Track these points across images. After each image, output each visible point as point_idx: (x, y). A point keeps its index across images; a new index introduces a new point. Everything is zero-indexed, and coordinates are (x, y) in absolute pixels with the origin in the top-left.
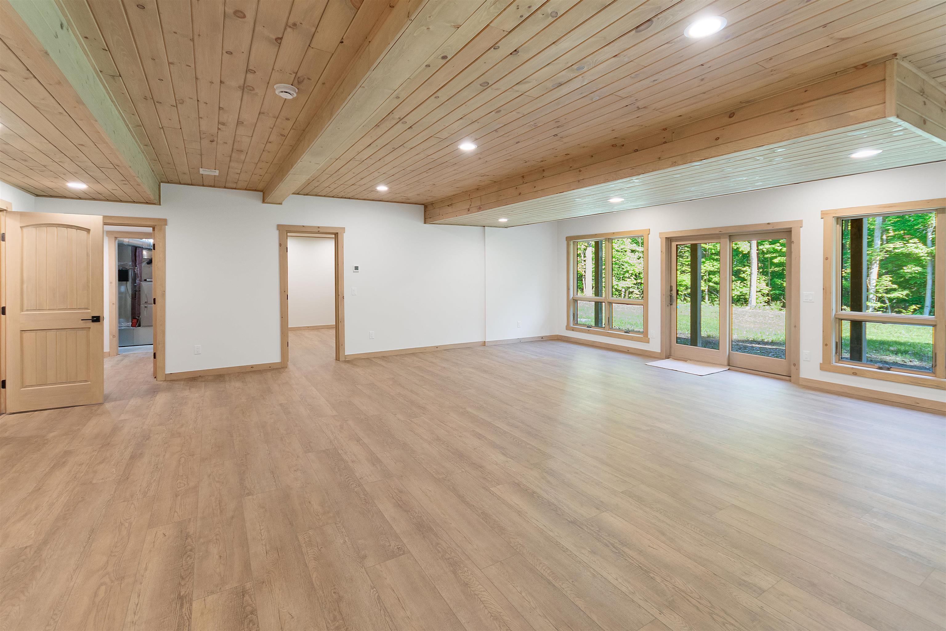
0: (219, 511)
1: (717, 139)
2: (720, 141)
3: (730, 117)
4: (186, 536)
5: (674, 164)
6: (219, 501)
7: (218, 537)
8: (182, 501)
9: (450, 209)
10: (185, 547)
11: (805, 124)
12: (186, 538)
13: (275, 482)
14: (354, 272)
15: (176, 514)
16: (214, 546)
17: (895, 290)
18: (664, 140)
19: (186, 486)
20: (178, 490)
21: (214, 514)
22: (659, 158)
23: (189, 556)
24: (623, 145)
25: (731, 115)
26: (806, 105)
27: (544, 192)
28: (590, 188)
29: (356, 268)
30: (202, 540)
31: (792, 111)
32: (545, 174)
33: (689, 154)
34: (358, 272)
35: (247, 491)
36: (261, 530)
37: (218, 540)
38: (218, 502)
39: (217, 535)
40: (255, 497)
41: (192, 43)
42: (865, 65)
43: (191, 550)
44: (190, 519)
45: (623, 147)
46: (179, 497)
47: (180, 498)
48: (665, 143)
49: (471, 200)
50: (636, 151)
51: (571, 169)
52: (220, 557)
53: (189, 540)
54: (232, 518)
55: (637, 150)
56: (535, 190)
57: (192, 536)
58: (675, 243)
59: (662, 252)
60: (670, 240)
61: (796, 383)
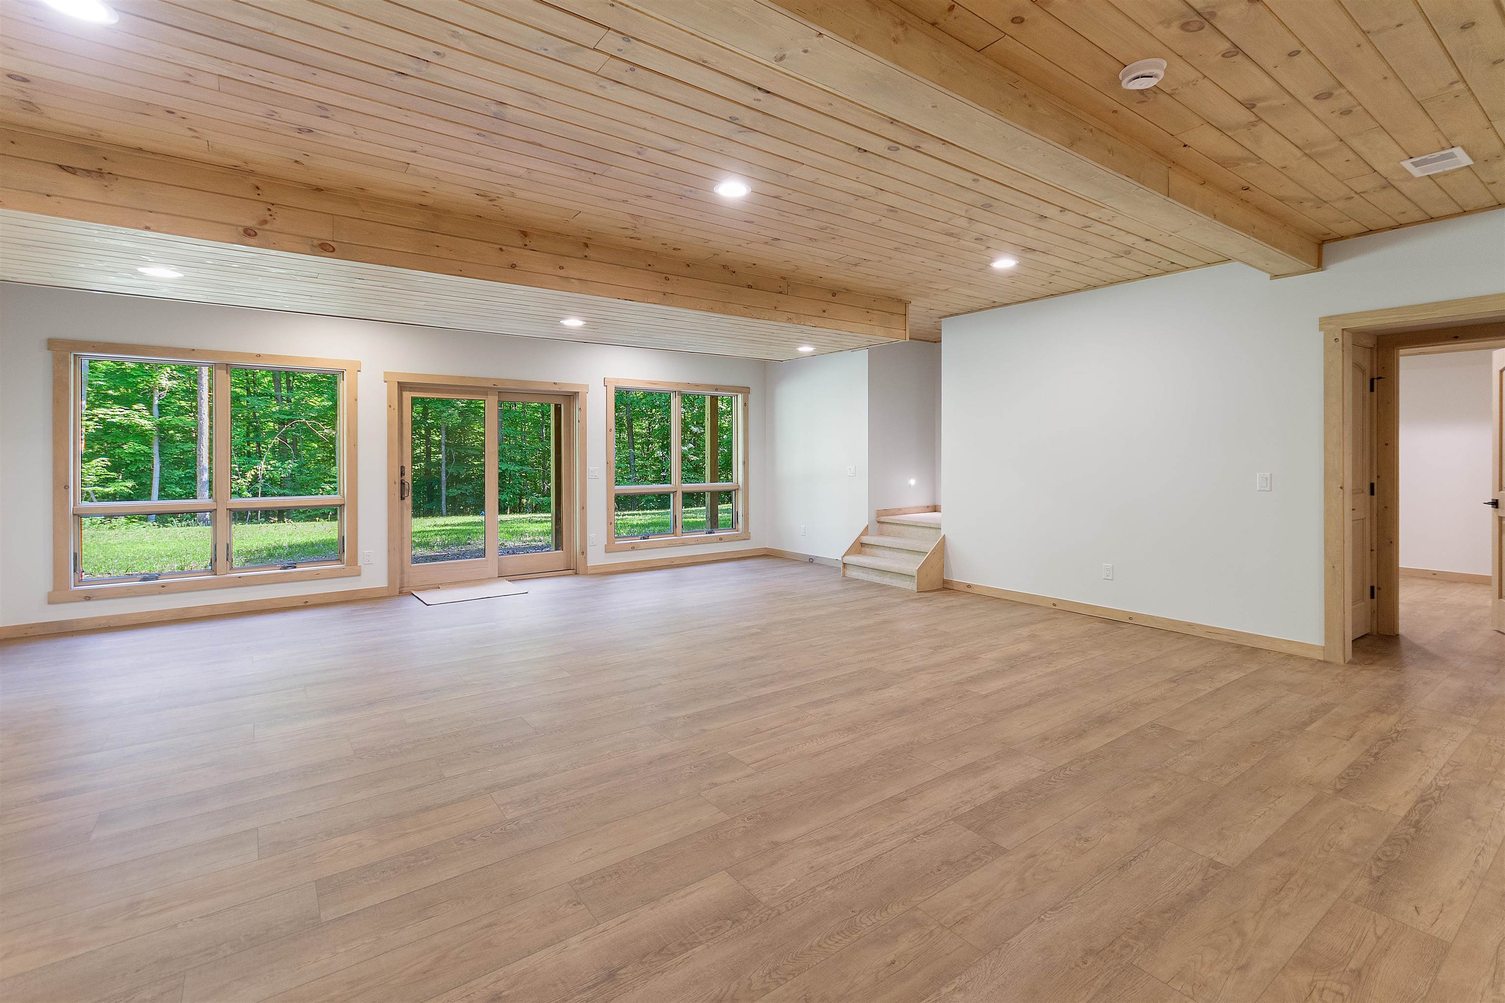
0: (1293, 879)
1: (824, 311)
2: (825, 314)
4: (1378, 881)
5: (790, 320)
6: (1277, 894)
7: (1327, 848)
8: (1352, 949)
9: (81, 187)
10: (1387, 869)
11: (874, 327)
12: (1379, 878)
13: (1148, 850)
15: (1380, 932)
16: (1341, 842)
17: (113, 480)
18: (779, 289)
19: (1320, 985)
20: (1345, 989)
21: (1306, 881)
22: (775, 307)
23: (1387, 856)
24: (734, 272)
25: (834, 295)
26: (875, 312)
27: (585, 286)
28: (673, 309)
30: (1355, 860)
31: (868, 312)
32: (588, 252)
33: (802, 315)
35: (1212, 872)
36: (1260, 817)
37: (1329, 845)
38: (1282, 893)
39: (1325, 851)
40: (1212, 855)
41: (1365, 29)
42: (902, 300)
43: (1379, 859)
44: (1356, 902)
45: (733, 274)
46: (1353, 965)
47: (1353, 961)
48: (779, 293)
49: (270, 206)
50: (750, 287)
51: (649, 268)
52: (1341, 828)
53: (1375, 873)
54: (1281, 854)
57: (1367, 876)
58: (408, 393)
59: (390, 406)
60: (402, 387)
61: (586, 574)
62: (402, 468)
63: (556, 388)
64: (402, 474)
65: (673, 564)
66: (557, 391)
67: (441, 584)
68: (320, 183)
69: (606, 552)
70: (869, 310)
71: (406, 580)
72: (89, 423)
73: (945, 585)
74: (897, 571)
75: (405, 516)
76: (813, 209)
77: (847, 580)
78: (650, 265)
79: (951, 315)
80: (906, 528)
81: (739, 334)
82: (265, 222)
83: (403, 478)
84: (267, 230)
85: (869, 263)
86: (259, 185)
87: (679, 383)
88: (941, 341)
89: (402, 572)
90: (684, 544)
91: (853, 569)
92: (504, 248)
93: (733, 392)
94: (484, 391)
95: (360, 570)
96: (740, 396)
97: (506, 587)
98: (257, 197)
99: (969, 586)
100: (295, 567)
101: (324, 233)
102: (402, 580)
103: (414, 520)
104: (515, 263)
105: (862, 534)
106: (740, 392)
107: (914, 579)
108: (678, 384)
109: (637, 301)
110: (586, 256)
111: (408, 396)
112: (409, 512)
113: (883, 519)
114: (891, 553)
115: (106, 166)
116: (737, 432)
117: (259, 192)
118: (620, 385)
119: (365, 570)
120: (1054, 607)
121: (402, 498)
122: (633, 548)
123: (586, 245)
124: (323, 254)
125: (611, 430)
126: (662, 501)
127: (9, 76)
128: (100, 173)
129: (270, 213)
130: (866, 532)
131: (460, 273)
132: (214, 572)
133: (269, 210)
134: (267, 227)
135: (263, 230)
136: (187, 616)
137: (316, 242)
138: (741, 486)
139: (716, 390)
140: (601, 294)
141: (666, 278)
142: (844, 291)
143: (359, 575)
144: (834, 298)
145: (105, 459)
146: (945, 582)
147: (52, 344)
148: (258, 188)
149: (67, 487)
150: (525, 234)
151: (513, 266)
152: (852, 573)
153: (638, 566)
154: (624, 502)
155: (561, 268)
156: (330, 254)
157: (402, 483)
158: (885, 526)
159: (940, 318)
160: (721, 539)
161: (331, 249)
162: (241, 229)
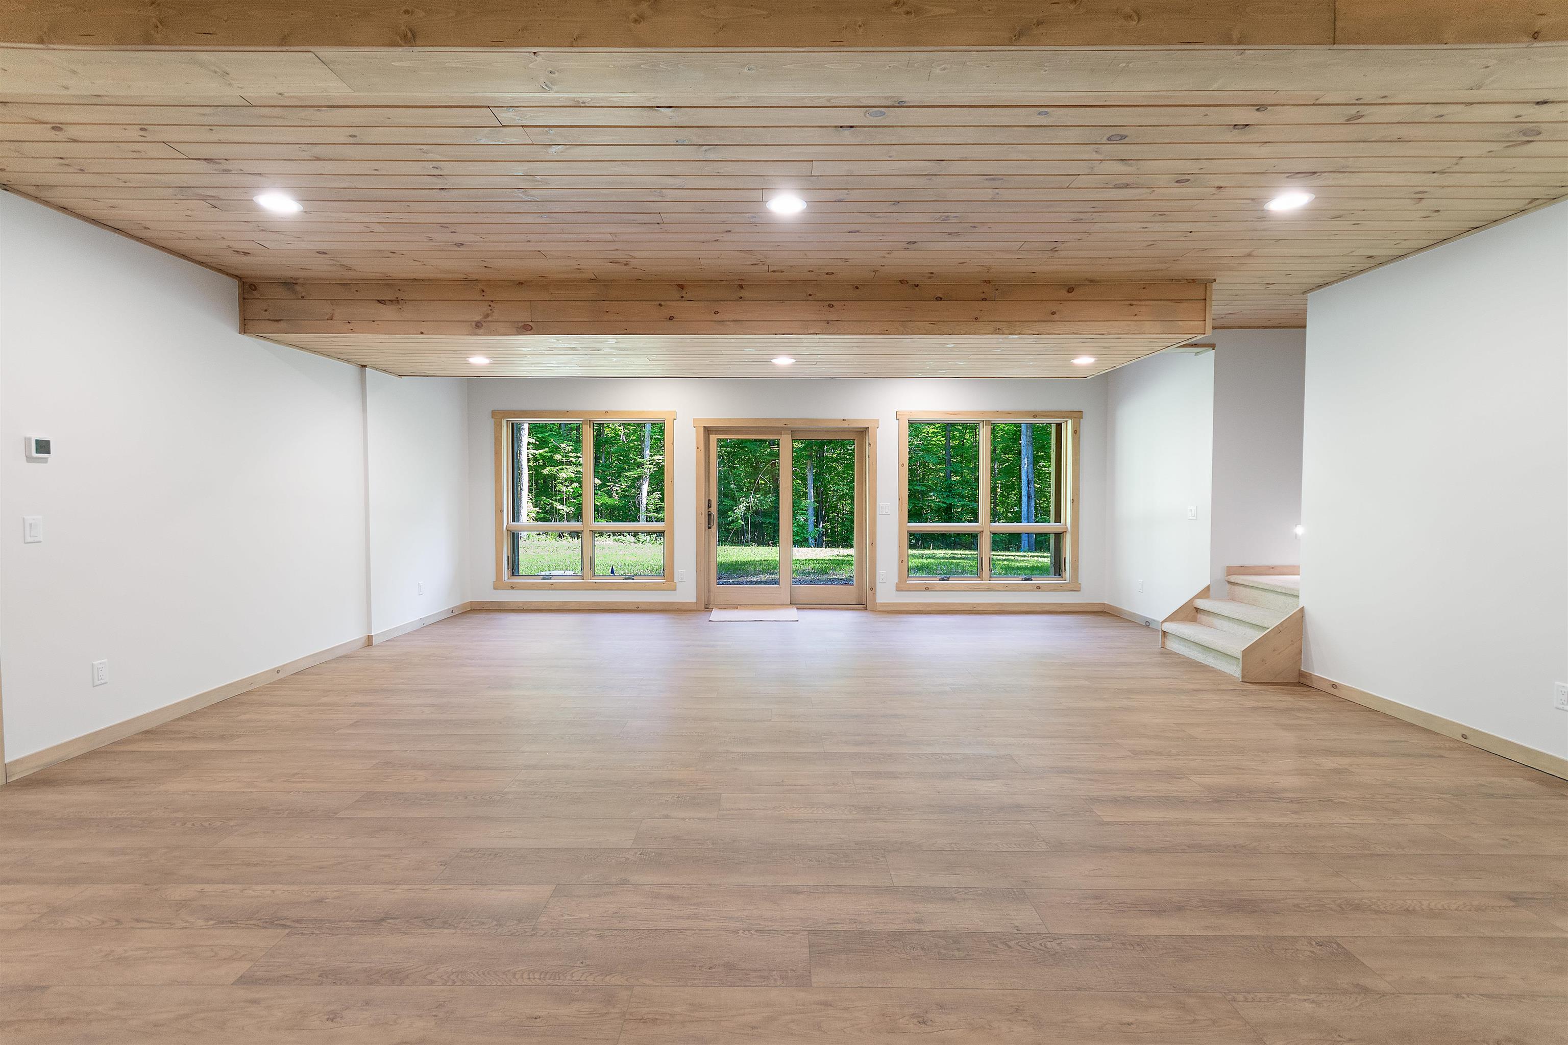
1: (1053, 313)
2: (1056, 317)
3: (1069, 292)
5: (997, 331)
9: (388, 312)
11: (1143, 322)
14: (30, 459)
18: (983, 296)
22: (976, 318)
24: (917, 286)
25: (1070, 290)
26: (1144, 303)
27: (740, 326)
28: (842, 337)
29: (43, 447)
31: (1131, 305)
32: (743, 293)
33: (1018, 323)
34: (45, 461)
42: (1194, 281)
45: (916, 288)
48: (984, 300)
49: (490, 303)
50: (939, 299)
51: (810, 298)
55: (941, 298)
56: (717, 317)
58: (714, 435)
59: (698, 448)
60: (708, 431)
61: (874, 611)
62: (709, 501)
63: (845, 425)
64: (709, 506)
65: (975, 609)
66: (847, 428)
67: (740, 605)
68: (522, 278)
69: (897, 590)
70: (1131, 301)
71: (712, 598)
72: (650, 466)
73: (1302, 680)
74: (1220, 649)
75: (711, 543)
76: (898, 202)
77: (1165, 652)
78: (810, 295)
79: (1319, 286)
80: (1264, 593)
81: (971, 353)
82: (487, 315)
83: (710, 510)
84: (489, 321)
85: (1065, 245)
86: (484, 288)
87: (985, 412)
88: (1305, 327)
89: (709, 591)
90: (989, 589)
91: (1174, 639)
92: (663, 303)
93: (1063, 417)
94: (779, 430)
95: (676, 586)
96: (1070, 422)
97: (792, 613)
98: (482, 298)
99: (1334, 686)
100: (633, 579)
101: (523, 316)
102: (709, 597)
103: (720, 548)
104: (672, 315)
105: (1199, 596)
106: (1070, 418)
107: (1239, 662)
108: (983, 413)
109: (795, 334)
110: (741, 298)
111: (713, 438)
112: (714, 539)
113: (1233, 578)
114: (1231, 624)
115: (400, 295)
116: (1066, 465)
117: (484, 294)
118: (914, 417)
119: (679, 586)
120: (1464, 740)
121: (709, 528)
122: (927, 589)
123: (741, 287)
124: (524, 333)
125: (903, 465)
126: (969, 541)
127: (317, 252)
128: (397, 301)
129: (490, 308)
130: (1205, 593)
131: (626, 332)
132: (582, 577)
133: (490, 306)
134: (490, 319)
135: (487, 322)
136: (565, 608)
137: (520, 324)
138: (1069, 528)
139: (1035, 416)
140: (759, 332)
141: (829, 305)
142: (1087, 283)
143: (675, 590)
144: (1070, 294)
145: (659, 493)
146: (1302, 674)
147: (495, 414)
148: (483, 291)
149: (501, 511)
150: (681, 287)
151: (671, 318)
152: (1173, 645)
153: (933, 609)
154: (919, 540)
155: (716, 313)
156: (529, 332)
157: (709, 515)
158: (1237, 588)
159: (1304, 293)
160: (1038, 588)
161: (530, 328)
162: (473, 324)
